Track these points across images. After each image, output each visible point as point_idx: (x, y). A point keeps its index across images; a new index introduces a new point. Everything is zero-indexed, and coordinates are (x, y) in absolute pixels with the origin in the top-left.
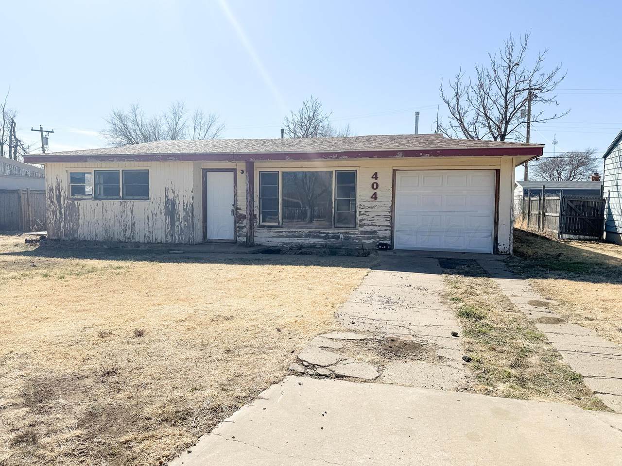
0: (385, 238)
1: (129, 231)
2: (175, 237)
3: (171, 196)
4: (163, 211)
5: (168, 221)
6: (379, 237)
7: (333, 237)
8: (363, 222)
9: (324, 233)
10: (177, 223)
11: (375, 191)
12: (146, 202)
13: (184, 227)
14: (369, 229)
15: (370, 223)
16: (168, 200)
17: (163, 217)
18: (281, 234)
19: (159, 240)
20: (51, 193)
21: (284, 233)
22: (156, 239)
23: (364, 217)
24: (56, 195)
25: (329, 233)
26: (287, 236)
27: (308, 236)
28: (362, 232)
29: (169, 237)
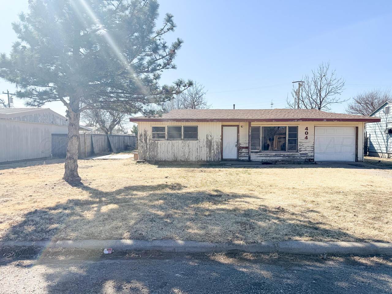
0: (311, 156)
1: (187, 156)
2: (212, 158)
3: (210, 138)
4: (205, 146)
5: (208, 150)
6: (308, 156)
7: (287, 156)
8: (301, 149)
9: (282, 155)
10: (212, 151)
11: (306, 135)
12: (196, 141)
13: (216, 153)
14: (304, 152)
15: (304, 149)
16: (208, 140)
17: (205, 148)
18: (261, 155)
19: (203, 160)
20: (141, 137)
21: (263, 155)
22: (202, 159)
23: (302, 147)
24: (144, 138)
25: (285, 155)
26: (264, 156)
27: (275, 156)
28: (301, 154)
29: (208, 158)
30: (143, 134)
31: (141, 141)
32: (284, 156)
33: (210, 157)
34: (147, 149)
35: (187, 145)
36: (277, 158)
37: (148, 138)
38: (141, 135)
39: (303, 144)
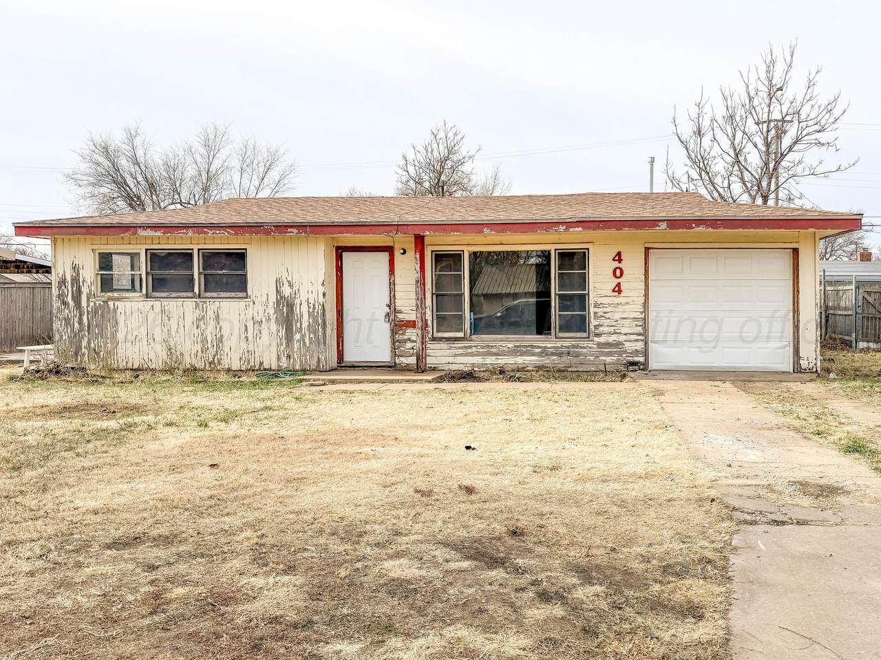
0: (636, 352)
2: (294, 360)
3: (287, 291)
4: (273, 318)
5: (283, 332)
6: (625, 352)
8: (601, 329)
11: (618, 280)
12: (242, 304)
15: (612, 329)
16: (281, 297)
17: (274, 327)
19: (266, 366)
21: (474, 349)
22: (261, 364)
23: (603, 321)
24: (73, 291)
27: (515, 352)
28: (599, 345)
29: (284, 359)
30: (69, 278)
31: (65, 303)
32: (544, 352)
33: (289, 357)
34: (81, 330)
35: (213, 316)
36: (520, 360)
37: (85, 290)
38: (62, 282)
39: (606, 310)
